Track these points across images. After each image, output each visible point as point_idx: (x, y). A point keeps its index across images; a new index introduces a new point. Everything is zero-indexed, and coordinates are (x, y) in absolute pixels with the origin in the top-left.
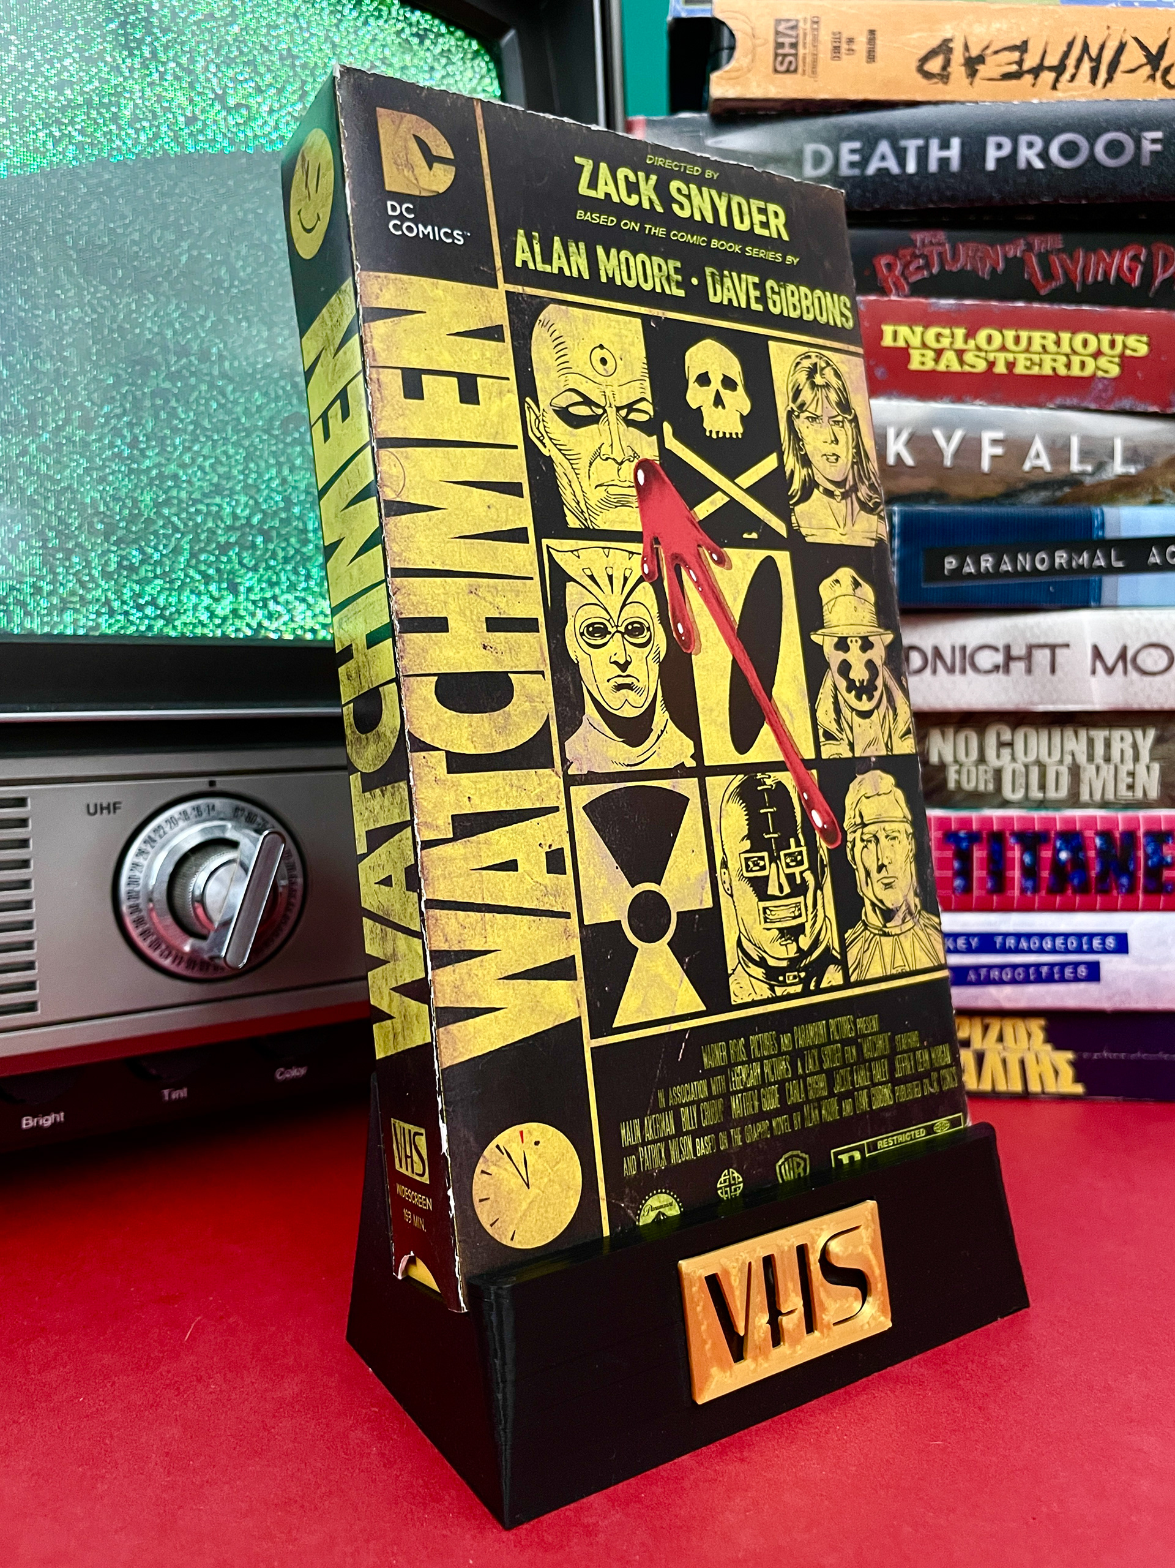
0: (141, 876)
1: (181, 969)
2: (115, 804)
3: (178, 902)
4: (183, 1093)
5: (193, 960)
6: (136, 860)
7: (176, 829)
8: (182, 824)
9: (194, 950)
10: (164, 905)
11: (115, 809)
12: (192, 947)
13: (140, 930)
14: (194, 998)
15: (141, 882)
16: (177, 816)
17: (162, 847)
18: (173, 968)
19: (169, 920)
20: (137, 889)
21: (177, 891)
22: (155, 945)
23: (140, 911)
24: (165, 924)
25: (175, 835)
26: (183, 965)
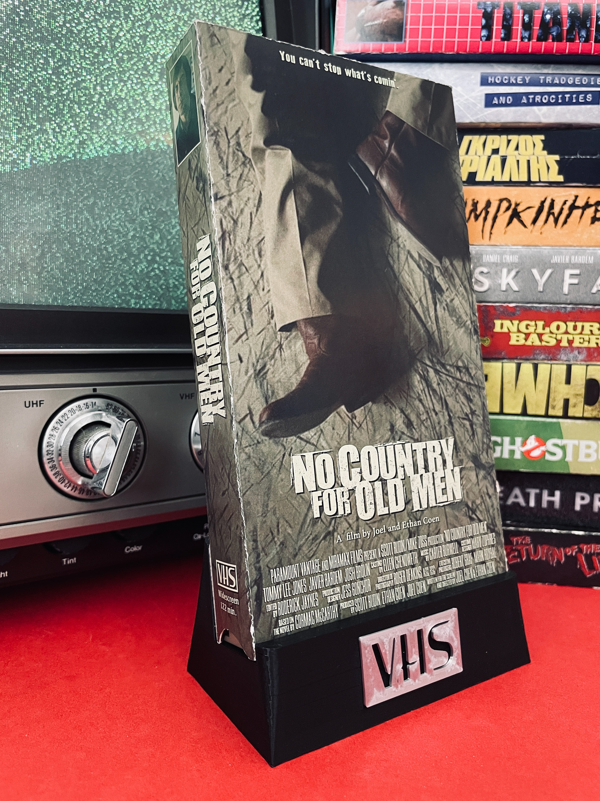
0: (55, 442)
1: (76, 494)
2: (40, 401)
3: (75, 457)
4: (74, 560)
5: (83, 489)
6: (52, 433)
7: (74, 415)
8: (77, 413)
9: (83, 484)
10: (68, 459)
11: (40, 404)
12: (82, 481)
13: (54, 472)
14: (82, 510)
15: (54, 445)
16: (75, 408)
17: (67, 426)
18: (72, 493)
19: (70, 466)
20: (52, 449)
21: (75, 451)
22: (62, 480)
23: (54, 461)
24: (68, 469)
25: (74, 419)
26: (77, 492)
